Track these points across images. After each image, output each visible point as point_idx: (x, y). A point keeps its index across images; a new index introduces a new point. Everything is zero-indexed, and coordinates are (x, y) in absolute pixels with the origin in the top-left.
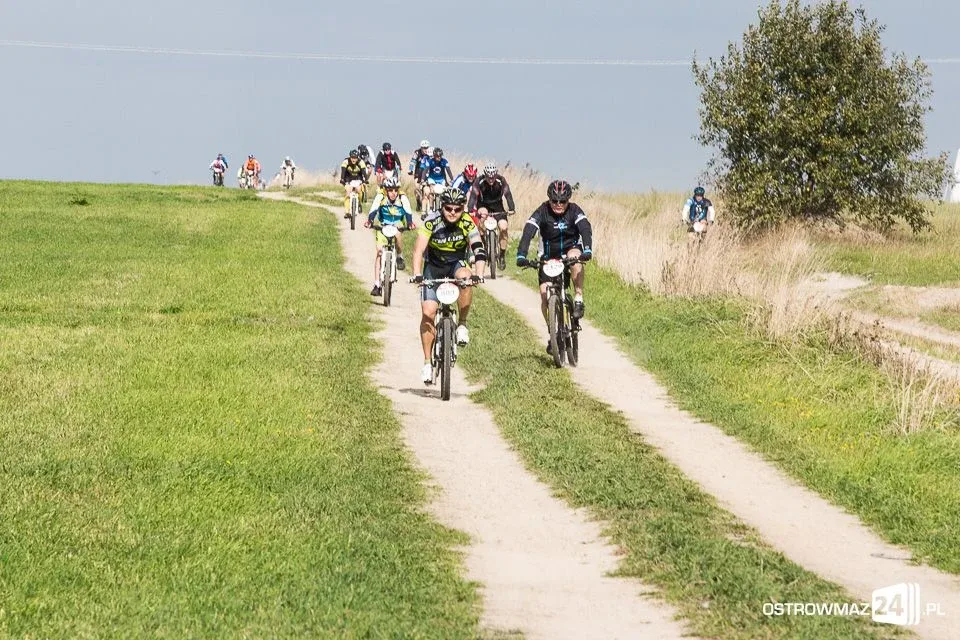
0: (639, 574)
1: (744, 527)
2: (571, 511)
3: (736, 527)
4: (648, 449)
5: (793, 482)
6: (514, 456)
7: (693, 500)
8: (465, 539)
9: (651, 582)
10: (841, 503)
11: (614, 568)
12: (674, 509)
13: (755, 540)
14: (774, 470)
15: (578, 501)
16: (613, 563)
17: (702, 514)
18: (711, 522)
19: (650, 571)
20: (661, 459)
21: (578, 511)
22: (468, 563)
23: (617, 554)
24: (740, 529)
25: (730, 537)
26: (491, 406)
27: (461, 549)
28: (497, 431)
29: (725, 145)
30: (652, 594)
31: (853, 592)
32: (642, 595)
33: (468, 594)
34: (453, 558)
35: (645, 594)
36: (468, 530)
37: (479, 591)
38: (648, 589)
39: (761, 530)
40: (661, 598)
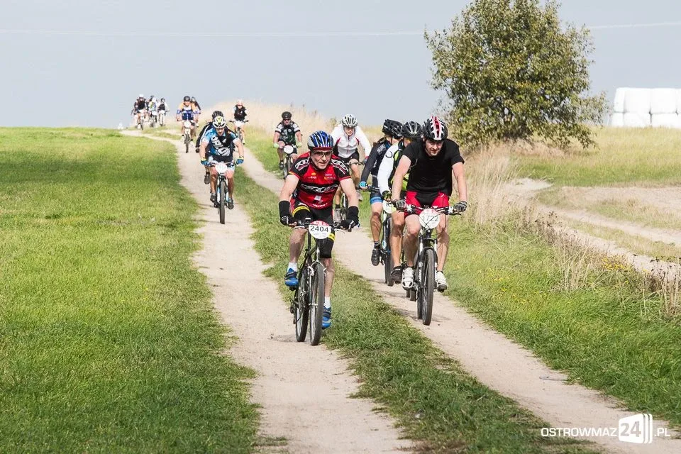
0: (373, 396)
1: (450, 360)
2: (329, 352)
3: (444, 360)
4: (386, 307)
5: (488, 327)
7: (415, 342)
8: (251, 374)
9: (381, 401)
10: (520, 342)
11: (356, 392)
12: (401, 349)
13: (457, 369)
14: (475, 319)
15: (333, 345)
16: (355, 388)
17: (420, 352)
18: (426, 357)
19: (381, 393)
20: (395, 314)
21: (333, 351)
22: (253, 391)
23: (358, 381)
24: (447, 361)
25: (440, 367)
26: (277, 279)
27: (248, 380)
28: (280, 296)
30: (381, 409)
31: (523, 405)
32: (373, 410)
33: (250, 413)
34: (242, 387)
35: (376, 409)
36: (254, 367)
37: (258, 410)
38: (379, 406)
39: (461, 362)
40: (386, 412)
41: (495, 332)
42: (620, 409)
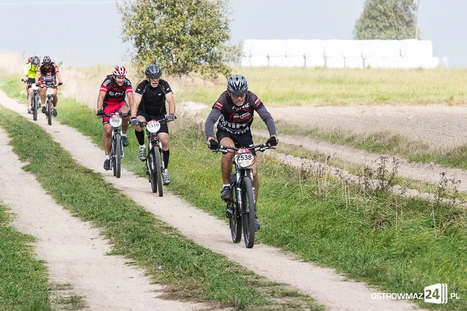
0: (123, 253)
1: (171, 228)
2: (83, 223)
3: (167, 228)
4: (117, 191)
5: (190, 205)
6: (49, 197)
7: (143, 215)
8: (32, 239)
9: (129, 257)
10: (215, 214)
11: (109, 251)
12: (135, 220)
13: (177, 234)
14: (180, 199)
15: (86, 218)
16: (108, 248)
17: (149, 222)
18: (154, 226)
19: (128, 252)
20: (123, 196)
21: (87, 223)
22: (36, 251)
23: (110, 244)
24: (169, 229)
25: (164, 233)
26: (34, 172)
27: (32, 244)
28: (39, 184)
29: (134, 42)
30: (131, 263)
31: (231, 259)
32: (126, 264)
33: (39, 266)
34: (28, 248)
35: (128, 263)
36: (33, 234)
37: (45, 265)
38: (129, 260)
39: (179, 229)
40: (136, 265)
41: (196, 208)
42: (298, 261)
